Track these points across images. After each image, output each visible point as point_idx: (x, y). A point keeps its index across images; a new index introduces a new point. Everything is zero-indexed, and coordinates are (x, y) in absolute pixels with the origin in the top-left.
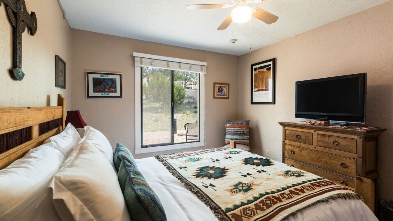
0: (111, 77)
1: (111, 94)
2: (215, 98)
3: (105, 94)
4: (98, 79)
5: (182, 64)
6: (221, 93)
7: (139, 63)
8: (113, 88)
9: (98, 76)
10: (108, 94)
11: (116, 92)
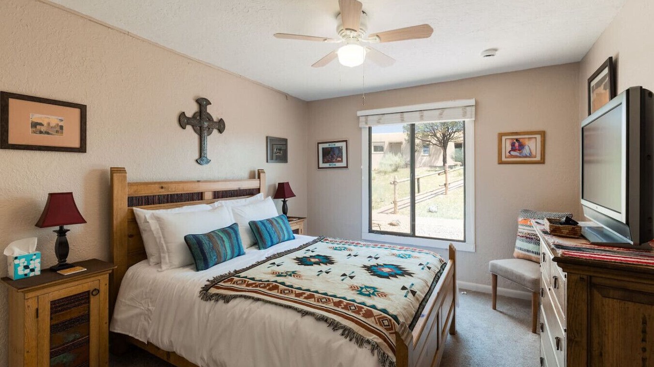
0: (337, 145)
1: (338, 165)
2: (501, 162)
3: (332, 165)
4: (326, 148)
5: (425, 112)
6: (520, 153)
7: (364, 123)
8: (340, 157)
9: (326, 146)
10: (335, 165)
11: (342, 162)
